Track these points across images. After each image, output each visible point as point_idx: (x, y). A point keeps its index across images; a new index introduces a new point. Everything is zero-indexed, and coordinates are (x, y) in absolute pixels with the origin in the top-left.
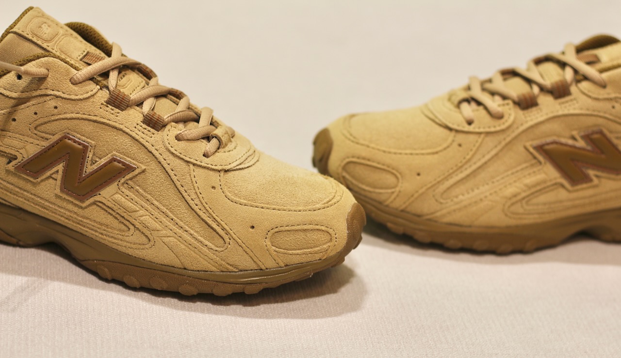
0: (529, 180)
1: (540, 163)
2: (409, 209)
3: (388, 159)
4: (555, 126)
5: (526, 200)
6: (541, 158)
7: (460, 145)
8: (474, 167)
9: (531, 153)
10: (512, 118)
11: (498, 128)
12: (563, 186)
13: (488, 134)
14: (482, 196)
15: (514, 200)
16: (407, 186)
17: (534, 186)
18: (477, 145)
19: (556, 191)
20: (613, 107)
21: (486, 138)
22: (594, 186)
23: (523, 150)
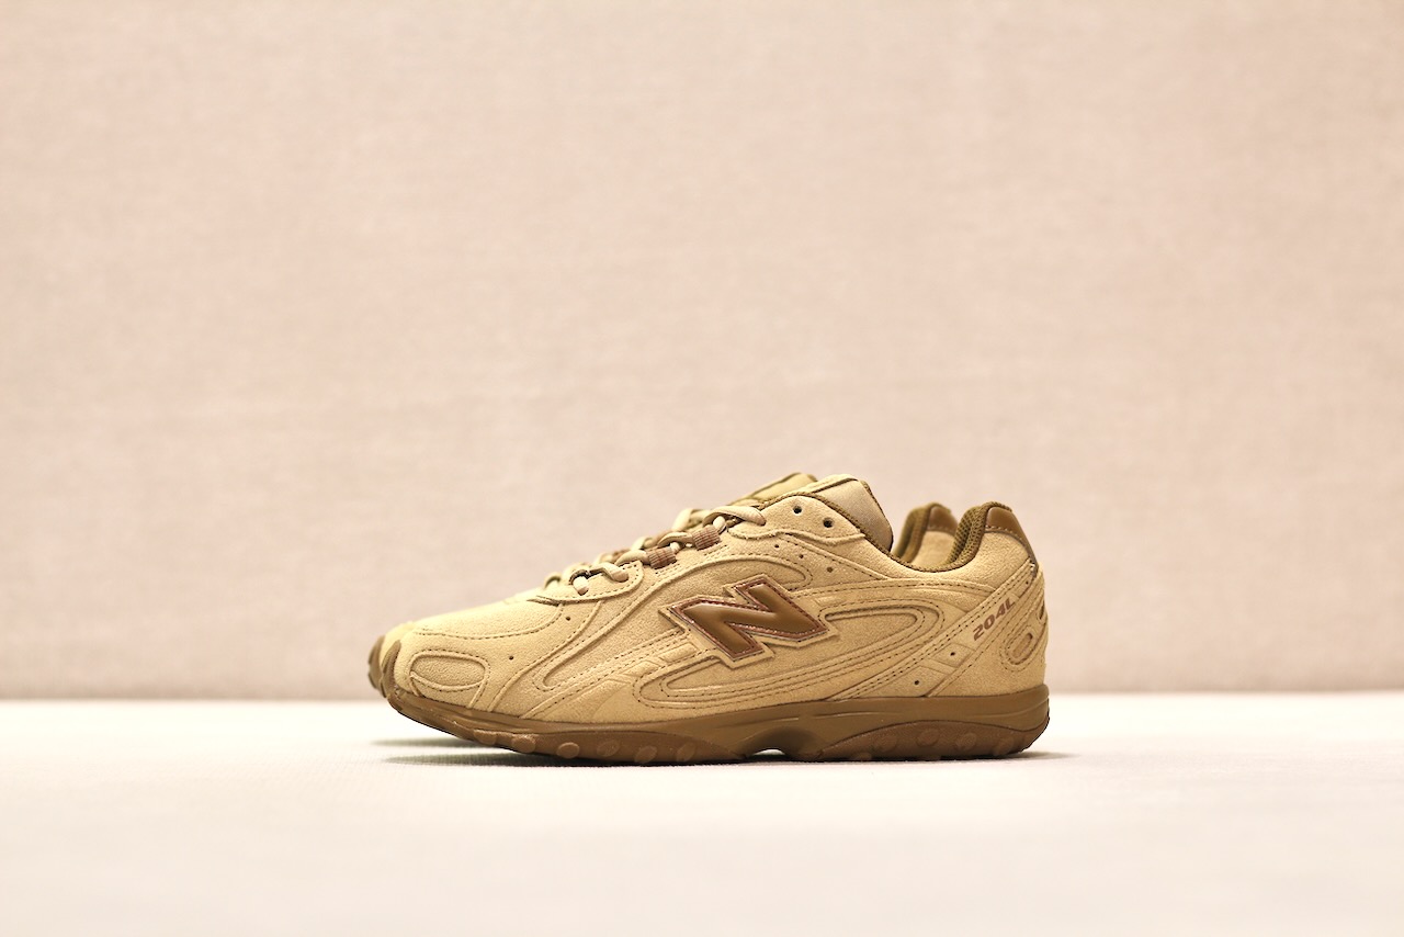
0: (668, 653)
1: (683, 630)
2: (502, 708)
3: (469, 646)
4: (699, 580)
5: (668, 680)
6: (684, 625)
7: (568, 619)
8: (588, 641)
9: (669, 619)
10: (639, 578)
11: (620, 592)
12: (721, 662)
13: (606, 599)
14: (600, 675)
15: (647, 678)
16: (497, 674)
17: (675, 661)
18: (592, 614)
19: (711, 669)
20: (777, 546)
21: (604, 606)
22: (768, 659)
23: (657, 615)
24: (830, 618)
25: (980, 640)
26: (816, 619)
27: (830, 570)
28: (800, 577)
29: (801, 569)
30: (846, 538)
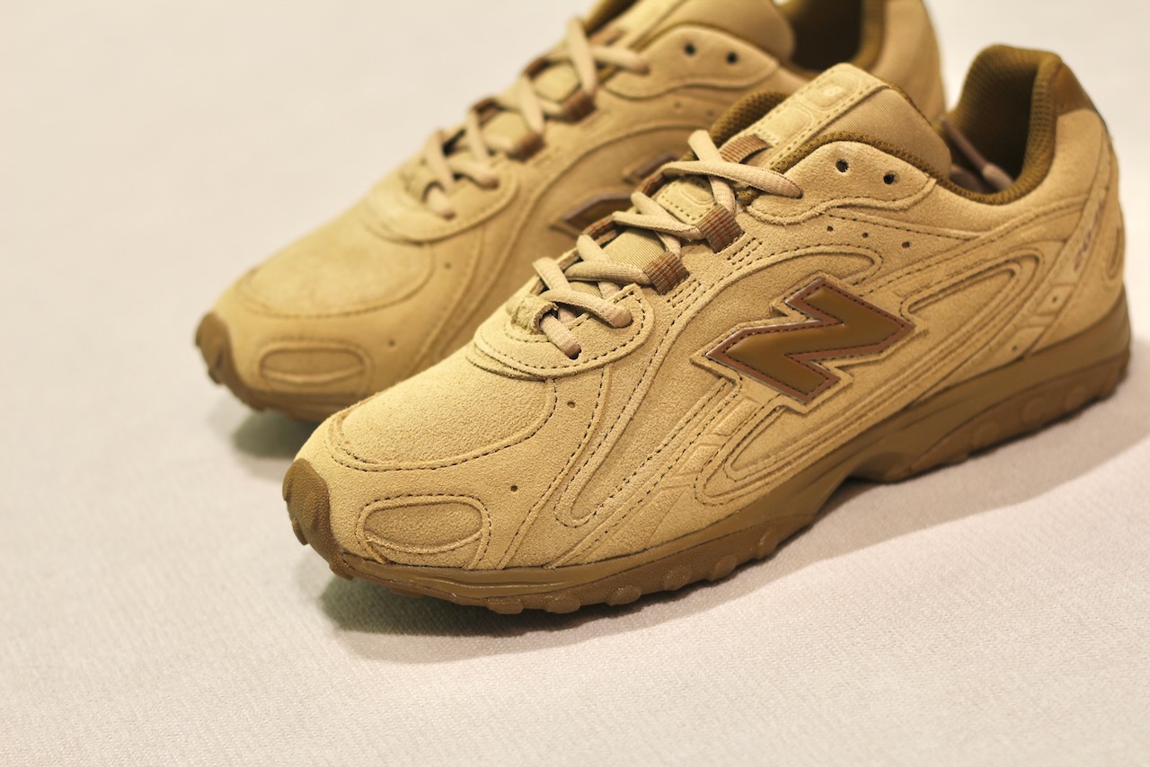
0: (722, 424)
1: (733, 382)
2: (517, 561)
3: (443, 480)
4: (734, 305)
5: (731, 460)
6: (730, 373)
7: (571, 404)
8: (613, 436)
9: (709, 370)
10: (649, 316)
11: (631, 346)
12: (788, 410)
13: (615, 363)
14: (648, 485)
15: (709, 469)
16: (501, 517)
17: (736, 430)
18: (604, 390)
19: (777, 423)
20: (830, 229)
21: (617, 373)
22: (845, 389)
23: (692, 368)
24: (912, 310)
25: (1081, 268)
26: (897, 315)
27: (906, 245)
28: (866, 263)
29: (869, 253)
30: (919, 196)
